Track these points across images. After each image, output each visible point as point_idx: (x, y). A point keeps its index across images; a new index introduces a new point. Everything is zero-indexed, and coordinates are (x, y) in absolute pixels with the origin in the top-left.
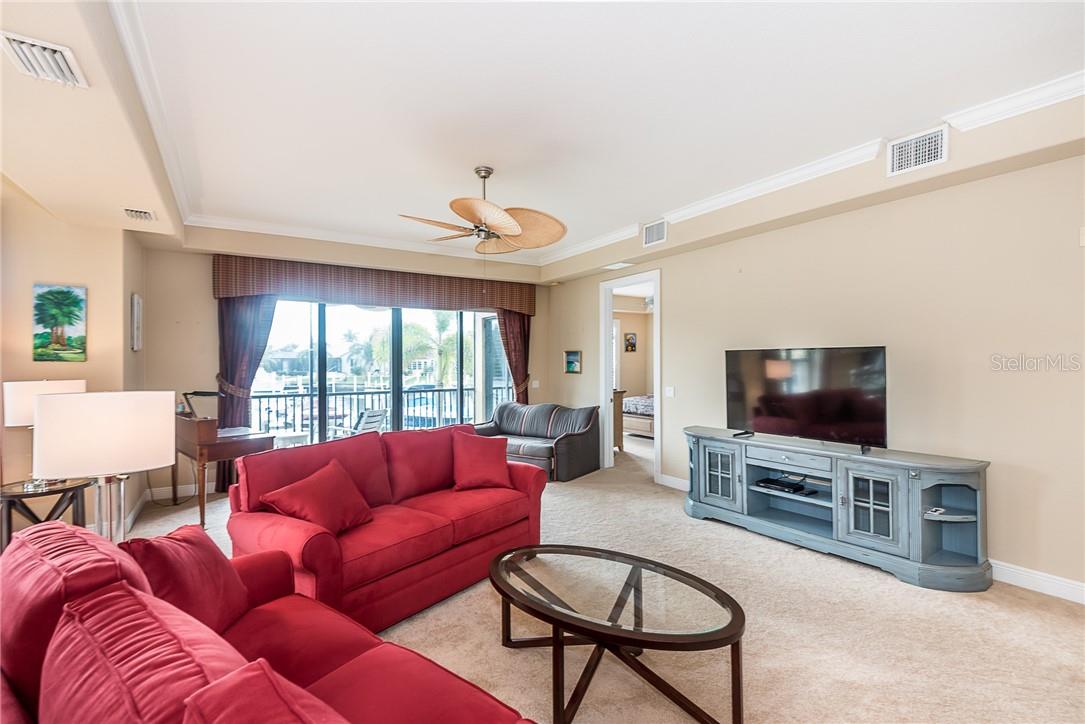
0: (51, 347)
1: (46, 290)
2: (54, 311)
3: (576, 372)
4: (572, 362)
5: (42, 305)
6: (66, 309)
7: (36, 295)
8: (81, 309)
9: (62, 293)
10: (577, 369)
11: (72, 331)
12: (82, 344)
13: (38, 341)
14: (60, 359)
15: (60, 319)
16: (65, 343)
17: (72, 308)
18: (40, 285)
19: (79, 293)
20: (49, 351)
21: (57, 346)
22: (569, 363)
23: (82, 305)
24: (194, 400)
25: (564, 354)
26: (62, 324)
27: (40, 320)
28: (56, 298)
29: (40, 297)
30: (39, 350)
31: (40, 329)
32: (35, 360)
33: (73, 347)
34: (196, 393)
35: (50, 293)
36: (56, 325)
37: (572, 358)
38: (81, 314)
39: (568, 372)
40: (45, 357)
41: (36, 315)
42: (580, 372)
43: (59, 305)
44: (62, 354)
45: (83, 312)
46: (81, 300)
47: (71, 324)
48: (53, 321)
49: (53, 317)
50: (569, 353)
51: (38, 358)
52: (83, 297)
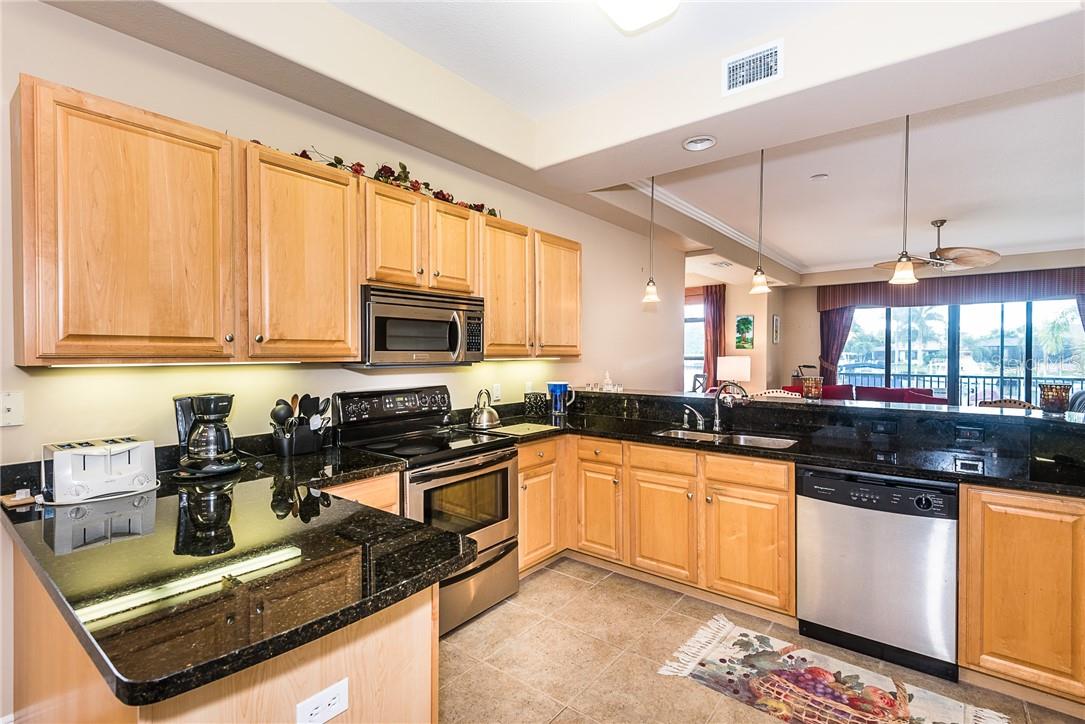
0: (741, 342)
2: (743, 327)
5: (739, 324)
6: (746, 326)
9: (746, 319)
11: (748, 335)
12: (752, 341)
13: (737, 340)
14: (744, 348)
15: (745, 330)
16: (746, 340)
17: (749, 325)
18: (738, 317)
19: (751, 318)
20: (741, 344)
21: (743, 342)
23: (752, 323)
24: (803, 369)
26: (745, 332)
27: (738, 331)
28: (743, 321)
29: (739, 321)
30: (738, 343)
31: (738, 335)
32: (735, 348)
33: (749, 342)
34: (804, 366)
35: (741, 319)
36: (743, 333)
38: (752, 328)
40: (740, 347)
41: (736, 329)
43: (744, 324)
44: (746, 345)
45: (752, 326)
46: (752, 321)
47: (748, 332)
48: (742, 331)
49: (742, 329)
51: (737, 347)
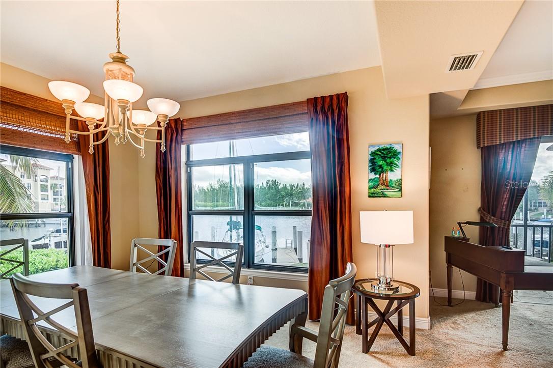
0: (379, 188)
1: (376, 148)
2: (381, 163)
5: (374, 159)
6: (388, 160)
7: (370, 153)
8: (399, 159)
9: (387, 149)
11: (392, 176)
12: (399, 186)
13: (371, 184)
14: (385, 196)
15: (385, 167)
16: (387, 184)
17: (393, 159)
18: (372, 146)
19: (397, 148)
20: (378, 190)
21: (383, 187)
23: (400, 156)
26: (386, 171)
27: (373, 170)
28: (383, 153)
29: (373, 153)
30: (372, 190)
31: (372, 176)
32: (369, 197)
33: (393, 187)
34: (466, 223)
35: (379, 150)
36: (382, 172)
38: (399, 163)
40: (376, 195)
41: (370, 166)
43: (384, 158)
44: (386, 192)
45: (400, 161)
46: (399, 153)
47: (392, 171)
48: (380, 170)
49: (381, 166)
51: (371, 196)
52: (400, 150)
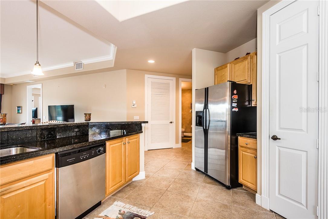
3: (20, 113)
4: (19, 110)
10: (20, 112)
22: (18, 110)
25: (17, 107)
37: (19, 108)
39: (18, 113)
42: (22, 113)
50: (18, 107)
